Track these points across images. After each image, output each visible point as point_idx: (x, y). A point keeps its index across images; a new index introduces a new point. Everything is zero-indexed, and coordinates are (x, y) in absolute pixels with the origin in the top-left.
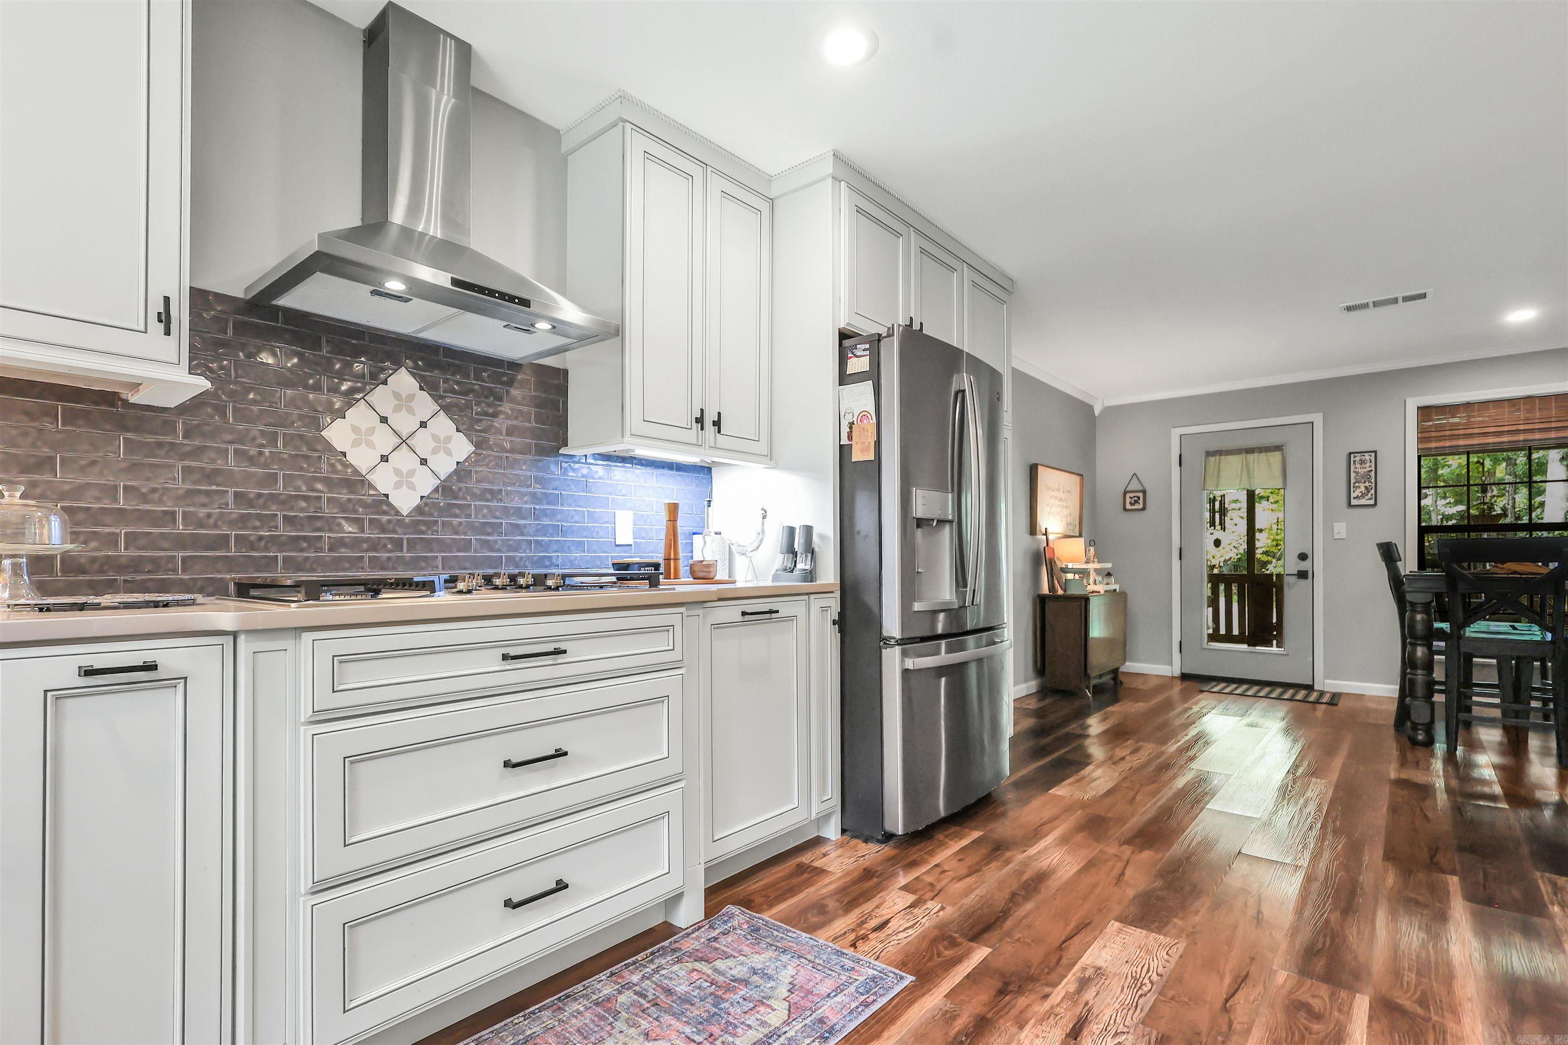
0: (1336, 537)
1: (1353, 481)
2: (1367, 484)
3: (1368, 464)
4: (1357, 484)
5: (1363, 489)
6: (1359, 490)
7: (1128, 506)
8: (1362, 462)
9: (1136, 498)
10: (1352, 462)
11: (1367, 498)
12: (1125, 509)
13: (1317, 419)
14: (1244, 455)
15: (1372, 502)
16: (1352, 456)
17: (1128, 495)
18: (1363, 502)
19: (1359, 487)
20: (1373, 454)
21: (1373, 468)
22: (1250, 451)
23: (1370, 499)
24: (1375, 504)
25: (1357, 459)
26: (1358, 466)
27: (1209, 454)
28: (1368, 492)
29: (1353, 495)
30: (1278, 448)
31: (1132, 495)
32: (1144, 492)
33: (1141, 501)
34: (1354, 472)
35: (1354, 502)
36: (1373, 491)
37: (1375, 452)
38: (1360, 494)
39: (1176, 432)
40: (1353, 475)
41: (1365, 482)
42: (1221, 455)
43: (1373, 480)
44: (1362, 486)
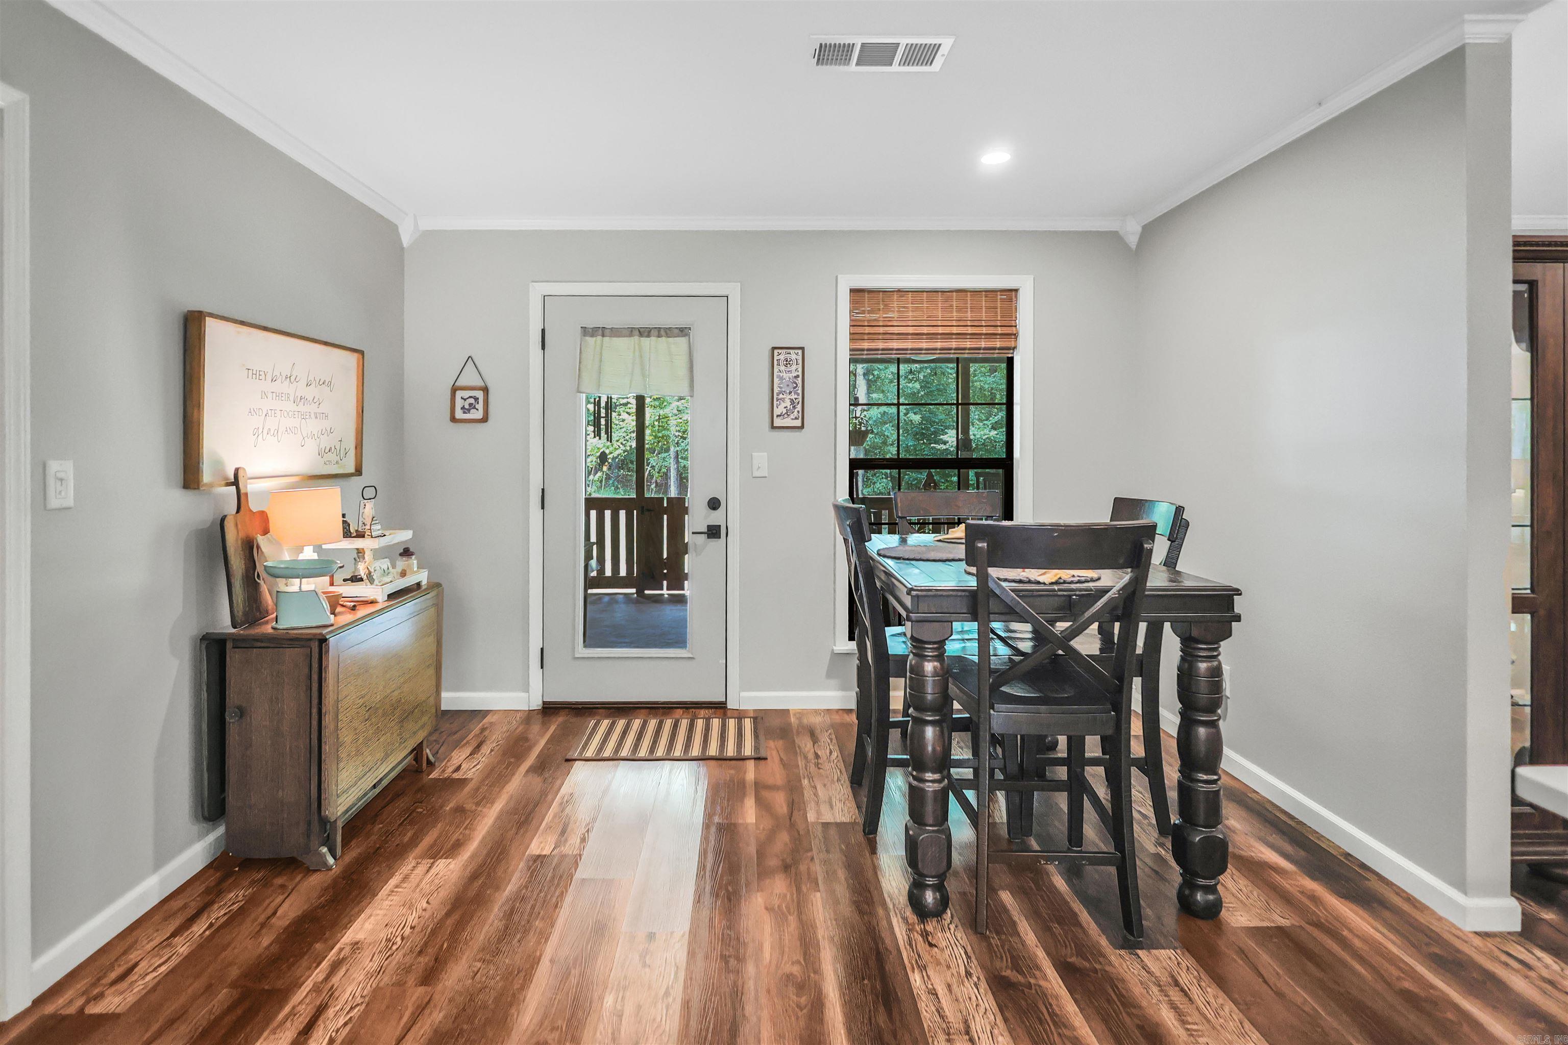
0: (756, 474)
1: (776, 390)
2: (793, 396)
3: (794, 367)
4: (781, 396)
5: (788, 403)
6: (783, 405)
7: (459, 414)
8: (788, 363)
9: (472, 401)
10: (775, 362)
11: (792, 416)
12: (453, 419)
13: (733, 290)
14: (636, 338)
15: (798, 423)
16: (776, 352)
17: (459, 394)
18: (788, 422)
19: (783, 400)
20: (800, 352)
21: (800, 373)
22: (644, 332)
23: (796, 418)
24: (802, 427)
25: (782, 357)
26: (783, 368)
27: (587, 332)
28: (794, 407)
29: (777, 411)
30: (683, 331)
31: (466, 394)
32: (486, 390)
33: (480, 406)
34: (778, 377)
35: (778, 422)
36: (799, 407)
37: (802, 349)
38: (785, 411)
39: (538, 290)
40: (776, 380)
41: (790, 393)
42: (603, 336)
43: (800, 391)
44: (787, 397)
